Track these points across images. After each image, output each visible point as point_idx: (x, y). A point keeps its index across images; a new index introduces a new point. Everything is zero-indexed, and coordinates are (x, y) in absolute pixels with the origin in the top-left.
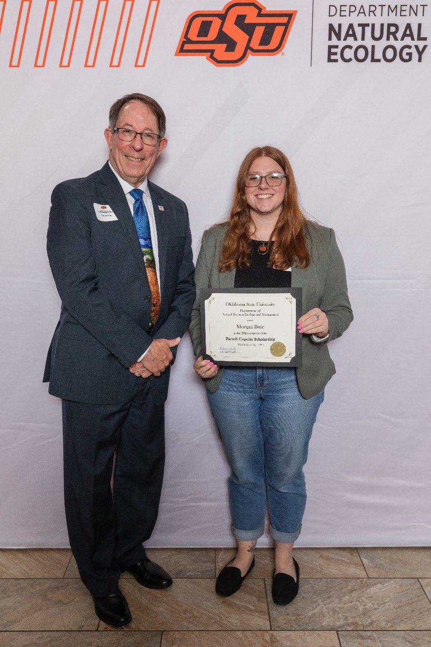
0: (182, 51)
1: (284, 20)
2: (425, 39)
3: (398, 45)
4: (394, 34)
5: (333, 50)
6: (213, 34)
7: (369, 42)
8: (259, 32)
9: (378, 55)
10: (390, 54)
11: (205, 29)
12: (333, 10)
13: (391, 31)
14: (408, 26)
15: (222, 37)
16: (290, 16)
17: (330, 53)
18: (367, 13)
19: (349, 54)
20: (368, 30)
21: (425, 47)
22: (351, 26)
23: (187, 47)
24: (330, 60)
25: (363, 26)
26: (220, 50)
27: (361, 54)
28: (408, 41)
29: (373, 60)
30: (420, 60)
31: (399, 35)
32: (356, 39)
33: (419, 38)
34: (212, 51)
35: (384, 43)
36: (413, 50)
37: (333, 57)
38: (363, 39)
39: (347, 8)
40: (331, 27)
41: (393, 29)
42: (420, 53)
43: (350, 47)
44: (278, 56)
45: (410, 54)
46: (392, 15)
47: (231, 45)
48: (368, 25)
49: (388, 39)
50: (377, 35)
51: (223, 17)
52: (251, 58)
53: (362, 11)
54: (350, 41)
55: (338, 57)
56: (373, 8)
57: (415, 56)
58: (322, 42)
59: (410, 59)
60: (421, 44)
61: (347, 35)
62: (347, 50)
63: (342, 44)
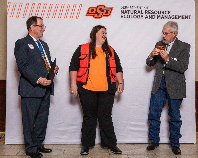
0: (87, 15)
1: (111, 9)
2: (143, 14)
3: (137, 15)
4: (136, 12)
5: (122, 16)
6: (94, 12)
7: (130, 14)
8: (105, 11)
9: (132, 17)
10: (135, 17)
11: (92, 11)
12: (122, 7)
13: (135, 12)
14: (139, 11)
15: (96, 12)
16: (112, 8)
17: (121, 16)
18: (129, 8)
19: (126, 16)
20: (130, 12)
21: (143, 15)
22: (126, 11)
23: (88, 14)
24: (121, 18)
25: (129, 11)
26: (96, 15)
27: (128, 16)
28: (139, 14)
29: (131, 18)
30: (142, 18)
31: (137, 13)
32: (127, 13)
33: (142, 13)
34: (94, 15)
35: (133, 14)
36: (140, 16)
37: (122, 17)
38: (129, 13)
39: (125, 7)
40: (121, 11)
41: (135, 11)
42: (142, 17)
43: (126, 15)
44: (109, 17)
45: (140, 17)
46: (135, 8)
47: (98, 14)
48: (130, 10)
49: (134, 13)
50: (132, 12)
51: (96, 8)
52: (103, 17)
53: (128, 8)
54: (126, 14)
55: (123, 17)
56: (131, 7)
57: (141, 17)
58: (119, 14)
59: (140, 18)
60: (142, 15)
61: (125, 13)
62: (125, 16)
63: (124, 14)
